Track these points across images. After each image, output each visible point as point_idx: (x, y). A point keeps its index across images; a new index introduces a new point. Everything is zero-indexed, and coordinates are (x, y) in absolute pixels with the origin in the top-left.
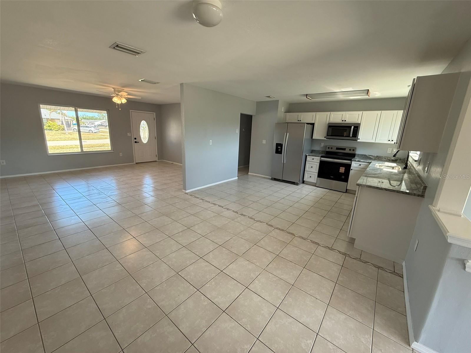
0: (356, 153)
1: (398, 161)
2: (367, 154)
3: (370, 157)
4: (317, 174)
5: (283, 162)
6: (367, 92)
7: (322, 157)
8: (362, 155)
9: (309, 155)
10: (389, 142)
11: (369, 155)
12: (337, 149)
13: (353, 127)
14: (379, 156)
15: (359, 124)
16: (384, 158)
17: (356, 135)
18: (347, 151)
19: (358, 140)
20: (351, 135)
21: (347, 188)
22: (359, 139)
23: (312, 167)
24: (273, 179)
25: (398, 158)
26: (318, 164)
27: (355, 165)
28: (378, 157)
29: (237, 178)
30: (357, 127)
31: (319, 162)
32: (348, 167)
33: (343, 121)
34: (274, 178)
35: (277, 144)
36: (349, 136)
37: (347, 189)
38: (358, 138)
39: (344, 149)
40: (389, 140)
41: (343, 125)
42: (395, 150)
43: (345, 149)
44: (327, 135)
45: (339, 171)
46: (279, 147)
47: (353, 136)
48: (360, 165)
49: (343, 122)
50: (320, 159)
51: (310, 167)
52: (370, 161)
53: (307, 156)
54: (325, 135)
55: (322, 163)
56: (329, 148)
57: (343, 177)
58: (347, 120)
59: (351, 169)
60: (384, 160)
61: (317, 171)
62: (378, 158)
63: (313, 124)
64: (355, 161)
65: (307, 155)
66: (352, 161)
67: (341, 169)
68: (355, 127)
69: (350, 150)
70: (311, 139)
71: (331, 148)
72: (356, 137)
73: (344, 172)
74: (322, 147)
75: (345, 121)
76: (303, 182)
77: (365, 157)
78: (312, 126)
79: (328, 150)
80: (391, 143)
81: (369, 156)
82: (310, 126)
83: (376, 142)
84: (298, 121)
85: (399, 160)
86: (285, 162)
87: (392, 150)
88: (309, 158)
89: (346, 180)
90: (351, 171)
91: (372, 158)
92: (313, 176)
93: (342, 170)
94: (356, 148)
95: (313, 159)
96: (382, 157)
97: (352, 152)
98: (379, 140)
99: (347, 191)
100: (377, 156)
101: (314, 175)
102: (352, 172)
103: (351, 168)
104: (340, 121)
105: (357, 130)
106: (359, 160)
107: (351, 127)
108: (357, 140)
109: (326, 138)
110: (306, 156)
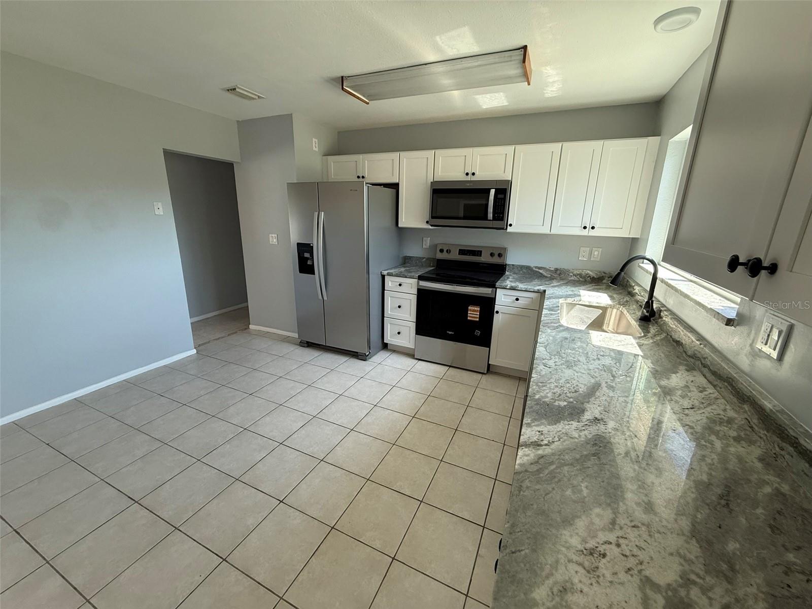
0: (508, 262)
1: (604, 281)
2: (532, 265)
3: (541, 271)
4: (414, 324)
5: (320, 297)
6: (522, 57)
7: (421, 278)
8: (522, 267)
9: (389, 274)
10: (585, 233)
11: (536, 267)
12: (462, 252)
13: (493, 192)
14: (560, 270)
15: (509, 183)
16: (571, 274)
17: (503, 213)
18: (485, 258)
19: (509, 229)
20: (490, 216)
21: (490, 363)
22: (511, 225)
23: (399, 307)
24: (306, 345)
25: (605, 273)
26: (414, 299)
27: (504, 299)
28: (558, 272)
29: (195, 351)
30: (503, 192)
31: (416, 293)
32: (488, 305)
33: (467, 174)
34: (308, 342)
35: (298, 244)
36: (485, 218)
37: (489, 365)
38: (509, 224)
39: (478, 253)
40: (585, 228)
41: (468, 186)
42: (596, 253)
43: (481, 252)
44: (433, 217)
45: (467, 316)
46: (307, 255)
47: (494, 219)
48: (517, 299)
49: (469, 178)
50: (418, 283)
51: (396, 308)
52: (542, 288)
53: (387, 278)
54: (427, 215)
55: (423, 296)
56: (441, 251)
57: (478, 333)
58: (477, 173)
59: (495, 311)
60: (572, 278)
61: (413, 318)
62: (560, 275)
63: (395, 186)
64: (504, 288)
65: (385, 273)
66: (496, 288)
67: (471, 310)
68: (498, 191)
69: (492, 255)
70: (394, 227)
71: (448, 251)
72: (502, 219)
73: (478, 319)
74: (425, 248)
75: (473, 174)
76: (385, 346)
77: (529, 273)
78: (394, 191)
79: (440, 256)
80: (590, 234)
81: (537, 270)
82: (390, 192)
83: (553, 232)
84: (358, 177)
85: (607, 278)
86: (325, 298)
87: (591, 253)
88: (390, 283)
89: (485, 340)
90: (495, 315)
91: (545, 274)
92: (405, 331)
93: (474, 313)
94: (505, 249)
95: (400, 285)
96: (568, 271)
97: (496, 260)
98: (560, 226)
99: (490, 370)
100: (556, 270)
101: (408, 328)
102: (498, 320)
103: (497, 308)
104: (460, 176)
105: (504, 199)
106: (513, 284)
107: (488, 191)
108: (507, 229)
109: (432, 226)
110: (383, 277)
